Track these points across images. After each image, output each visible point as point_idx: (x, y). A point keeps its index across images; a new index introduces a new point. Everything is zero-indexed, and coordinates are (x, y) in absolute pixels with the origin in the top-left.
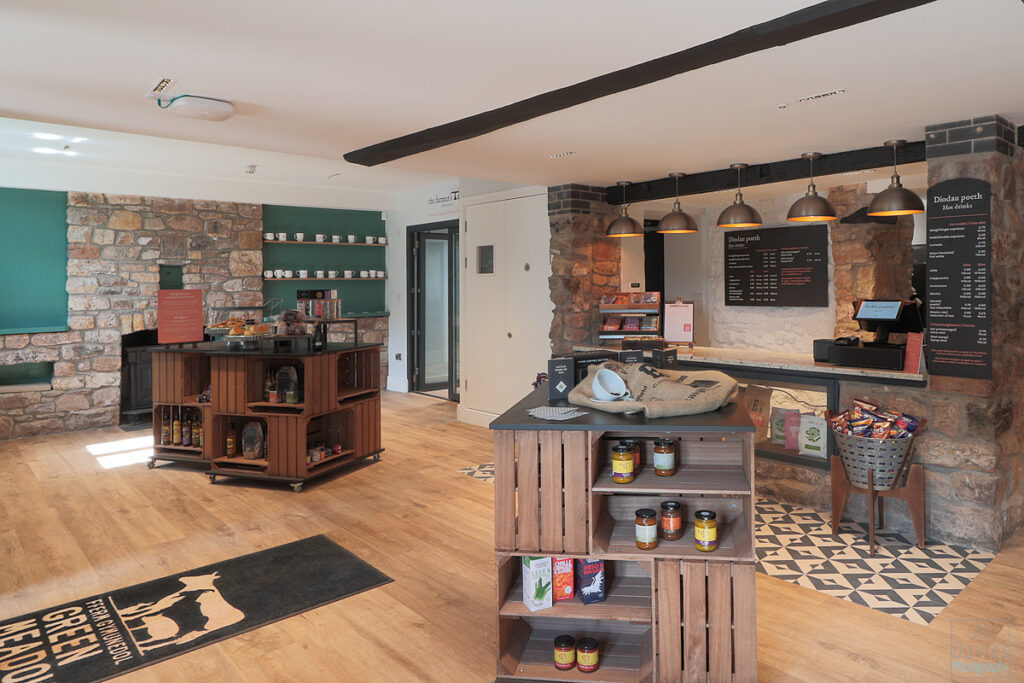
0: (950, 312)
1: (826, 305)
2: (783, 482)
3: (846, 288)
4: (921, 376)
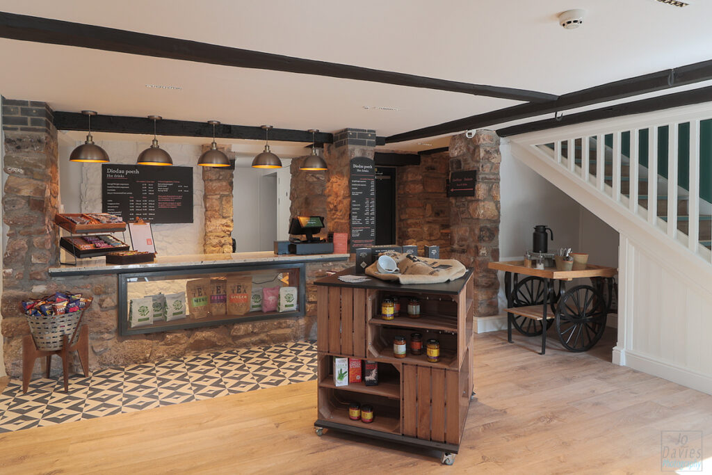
0: (361, 222)
1: (191, 221)
2: (272, 332)
3: (215, 211)
4: (348, 255)
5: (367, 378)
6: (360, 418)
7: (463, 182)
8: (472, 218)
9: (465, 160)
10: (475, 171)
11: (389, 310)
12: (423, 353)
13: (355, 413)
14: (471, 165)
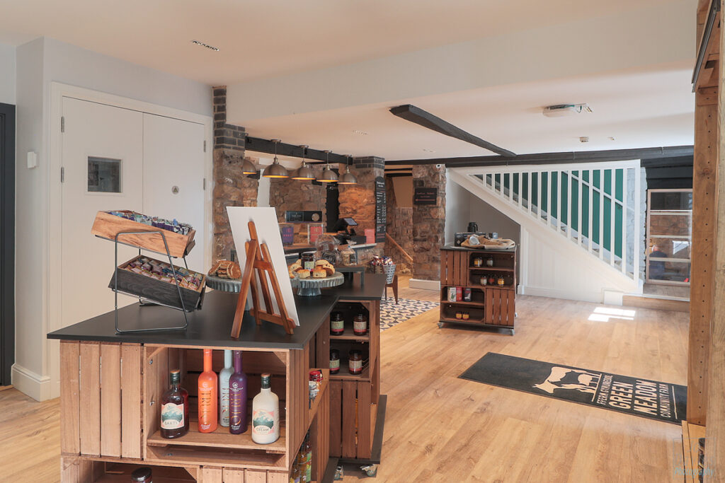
0: (380, 221)
4: (376, 244)
5: (466, 298)
6: (462, 318)
7: (426, 195)
8: (432, 218)
9: (427, 182)
10: (436, 189)
11: (478, 263)
12: (495, 283)
13: (459, 316)
14: (433, 185)
